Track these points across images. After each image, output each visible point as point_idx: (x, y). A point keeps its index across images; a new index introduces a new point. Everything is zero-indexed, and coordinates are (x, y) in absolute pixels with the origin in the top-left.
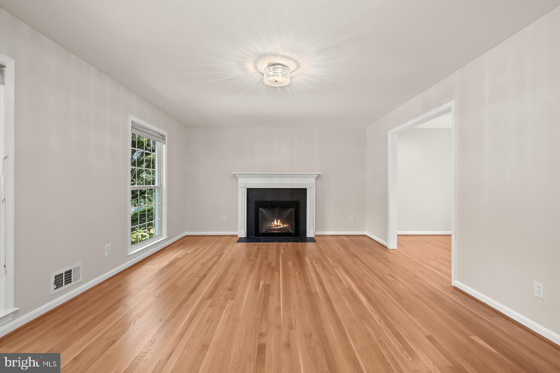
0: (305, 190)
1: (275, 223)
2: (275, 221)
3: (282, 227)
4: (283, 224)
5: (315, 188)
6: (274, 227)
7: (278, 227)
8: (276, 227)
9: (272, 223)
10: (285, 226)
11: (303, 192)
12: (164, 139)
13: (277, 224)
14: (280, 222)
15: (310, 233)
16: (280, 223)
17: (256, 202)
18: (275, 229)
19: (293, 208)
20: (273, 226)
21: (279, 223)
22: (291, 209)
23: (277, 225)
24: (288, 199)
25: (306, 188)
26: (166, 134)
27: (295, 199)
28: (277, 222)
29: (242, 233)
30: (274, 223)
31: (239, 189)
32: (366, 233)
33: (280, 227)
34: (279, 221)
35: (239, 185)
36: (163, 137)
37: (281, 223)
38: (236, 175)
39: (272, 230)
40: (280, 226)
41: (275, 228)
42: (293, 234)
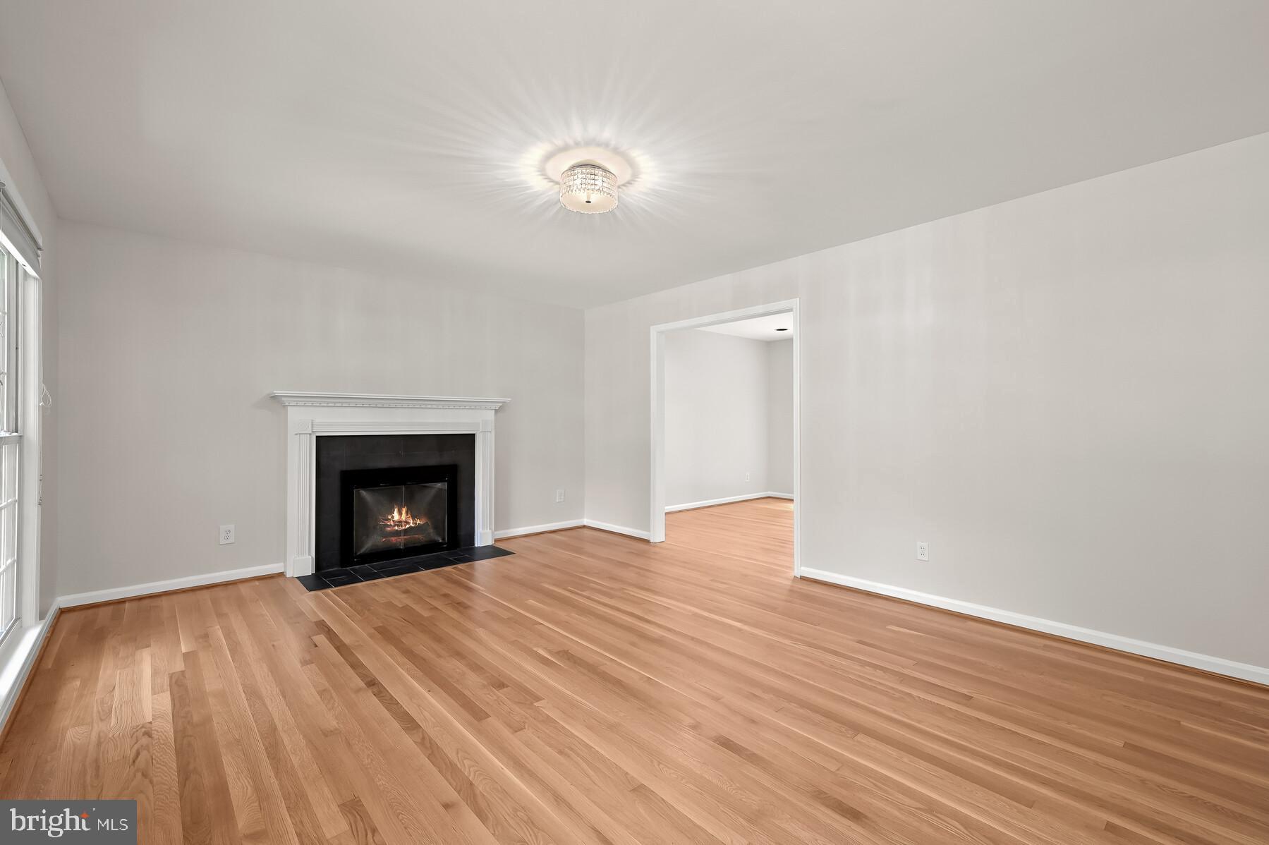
0: (473, 436)
1: (396, 516)
2: (396, 510)
3: (411, 524)
4: (413, 519)
5: (493, 433)
6: (395, 526)
7: (402, 526)
8: (398, 526)
9: (389, 517)
10: (418, 522)
11: (468, 441)
13: (400, 518)
14: (407, 513)
15: (483, 536)
16: (407, 515)
17: (342, 472)
18: (397, 533)
19: (445, 481)
20: (392, 523)
21: (404, 517)
22: (441, 484)
23: (400, 522)
24: (433, 460)
25: (474, 435)
27: (446, 459)
28: (400, 513)
29: (302, 561)
30: (393, 517)
31: (293, 439)
32: (586, 521)
33: (408, 526)
34: (404, 511)
37: (409, 515)
38: (281, 400)
39: (389, 534)
40: (407, 523)
41: (396, 528)
42: (445, 544)
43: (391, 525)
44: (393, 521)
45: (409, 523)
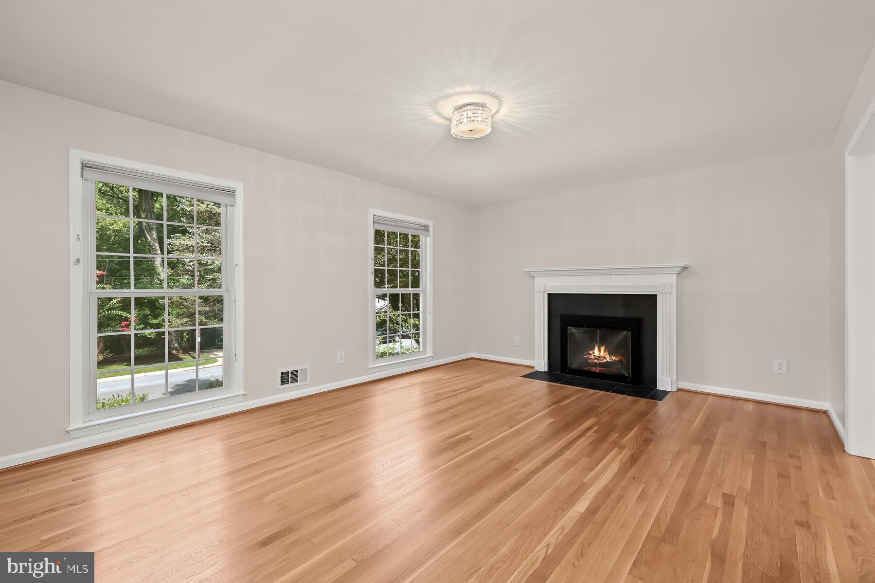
0: (654, 297)
1: (596, 352)
2: (596, 348)
3: (608, 360)
4: (610, 356)
5: (674, 294)
6: (595, 359)
7: (600, 360)
8: (598, 360)
9: (591, 352)
10: (614, 358)
11: (650, 301)
12: (428, 231)
13: (599, 354)
14: (605, 351)
15: (664, 382)
17: (562, 316)
18: (595, 365)
19: (629, 330)
20: (593, 357)
21: (602, 353)
22: (625, 332)
23: (599, 357)
24: (620, 313)
25: (657, 295)
26: (430, 223)
27: (632, 313)
28: (599, 350)
29: (541, 364)
30: (594, 353)
31: (536, 294)
33: (605, 361)
34: (603, 349)
35: (536, 289)
36: (426, 228)
37: (607, 353)
38: (530, 273)
39: (589, 365)
40: (604, 358)
41: (596, 361)
42: (630, 378)
43: (592, 359)
44: (594, 356)
45: (606, 358)
